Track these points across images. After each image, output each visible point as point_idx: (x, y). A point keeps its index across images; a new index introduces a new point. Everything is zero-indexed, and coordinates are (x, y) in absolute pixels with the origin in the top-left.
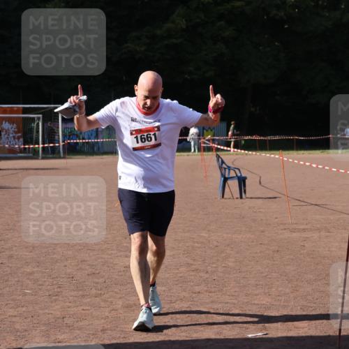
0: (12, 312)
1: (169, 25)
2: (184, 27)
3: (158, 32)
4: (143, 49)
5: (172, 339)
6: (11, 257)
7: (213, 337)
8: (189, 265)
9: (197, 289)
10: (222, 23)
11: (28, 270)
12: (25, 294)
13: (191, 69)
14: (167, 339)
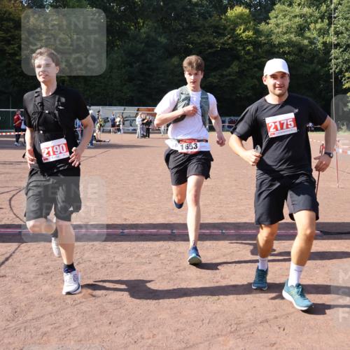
0: (148, 206)
1: (230, 70)
2: (237, 70)
3: (225, 73)
4: (217, 81)
5: (227, 222)
6: (148, 179)
7: (248, 221)
8: (236, 186)
9: (240, 198)
10: (256, 69)
11: (157, 186)
12: (155, 197)
13: (240, 91)
14: (224, 222)
